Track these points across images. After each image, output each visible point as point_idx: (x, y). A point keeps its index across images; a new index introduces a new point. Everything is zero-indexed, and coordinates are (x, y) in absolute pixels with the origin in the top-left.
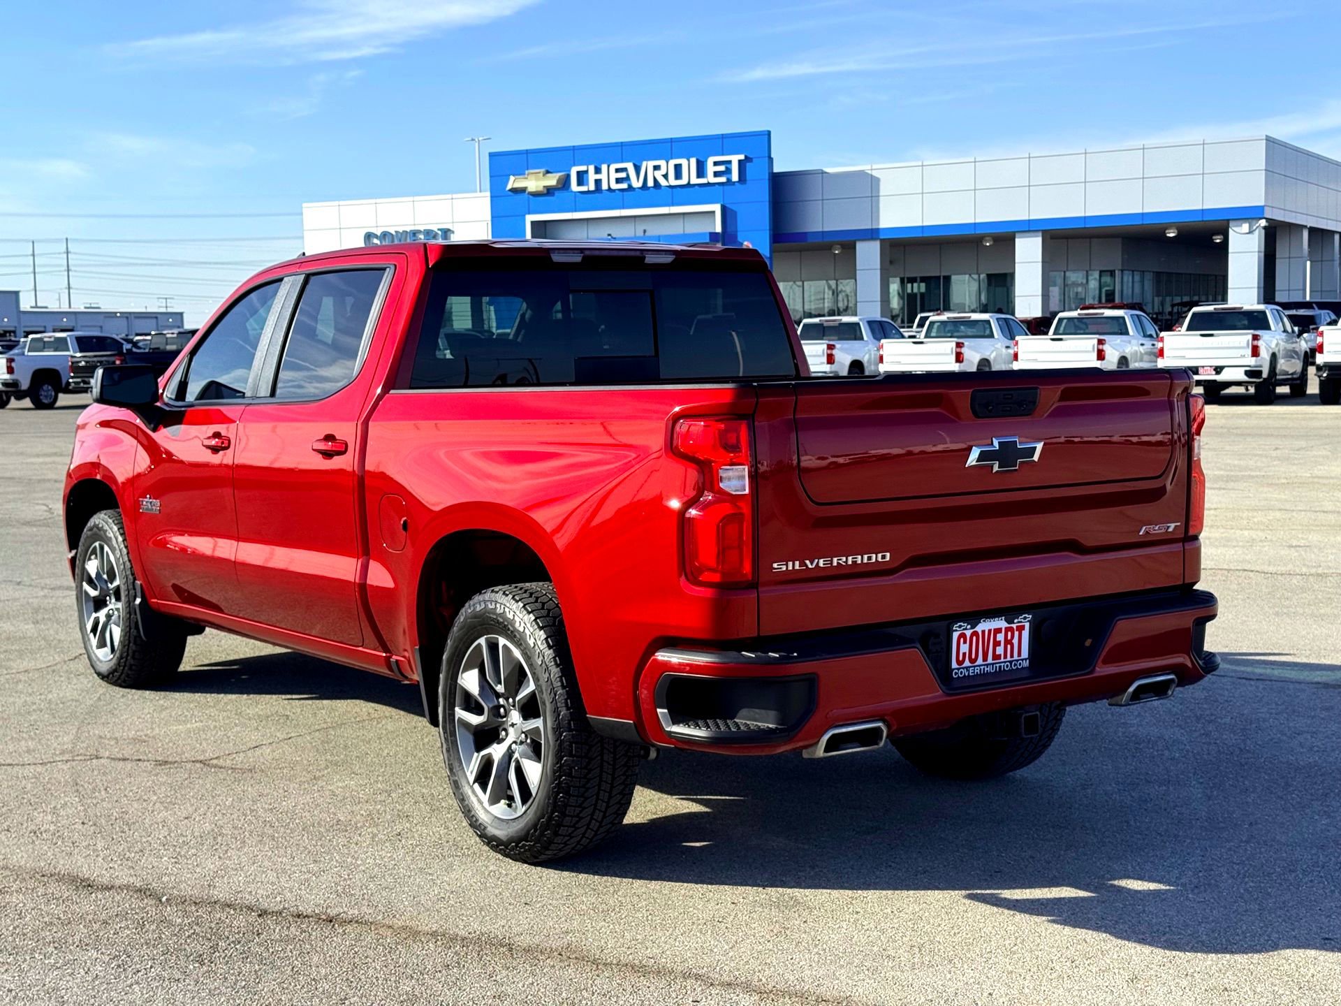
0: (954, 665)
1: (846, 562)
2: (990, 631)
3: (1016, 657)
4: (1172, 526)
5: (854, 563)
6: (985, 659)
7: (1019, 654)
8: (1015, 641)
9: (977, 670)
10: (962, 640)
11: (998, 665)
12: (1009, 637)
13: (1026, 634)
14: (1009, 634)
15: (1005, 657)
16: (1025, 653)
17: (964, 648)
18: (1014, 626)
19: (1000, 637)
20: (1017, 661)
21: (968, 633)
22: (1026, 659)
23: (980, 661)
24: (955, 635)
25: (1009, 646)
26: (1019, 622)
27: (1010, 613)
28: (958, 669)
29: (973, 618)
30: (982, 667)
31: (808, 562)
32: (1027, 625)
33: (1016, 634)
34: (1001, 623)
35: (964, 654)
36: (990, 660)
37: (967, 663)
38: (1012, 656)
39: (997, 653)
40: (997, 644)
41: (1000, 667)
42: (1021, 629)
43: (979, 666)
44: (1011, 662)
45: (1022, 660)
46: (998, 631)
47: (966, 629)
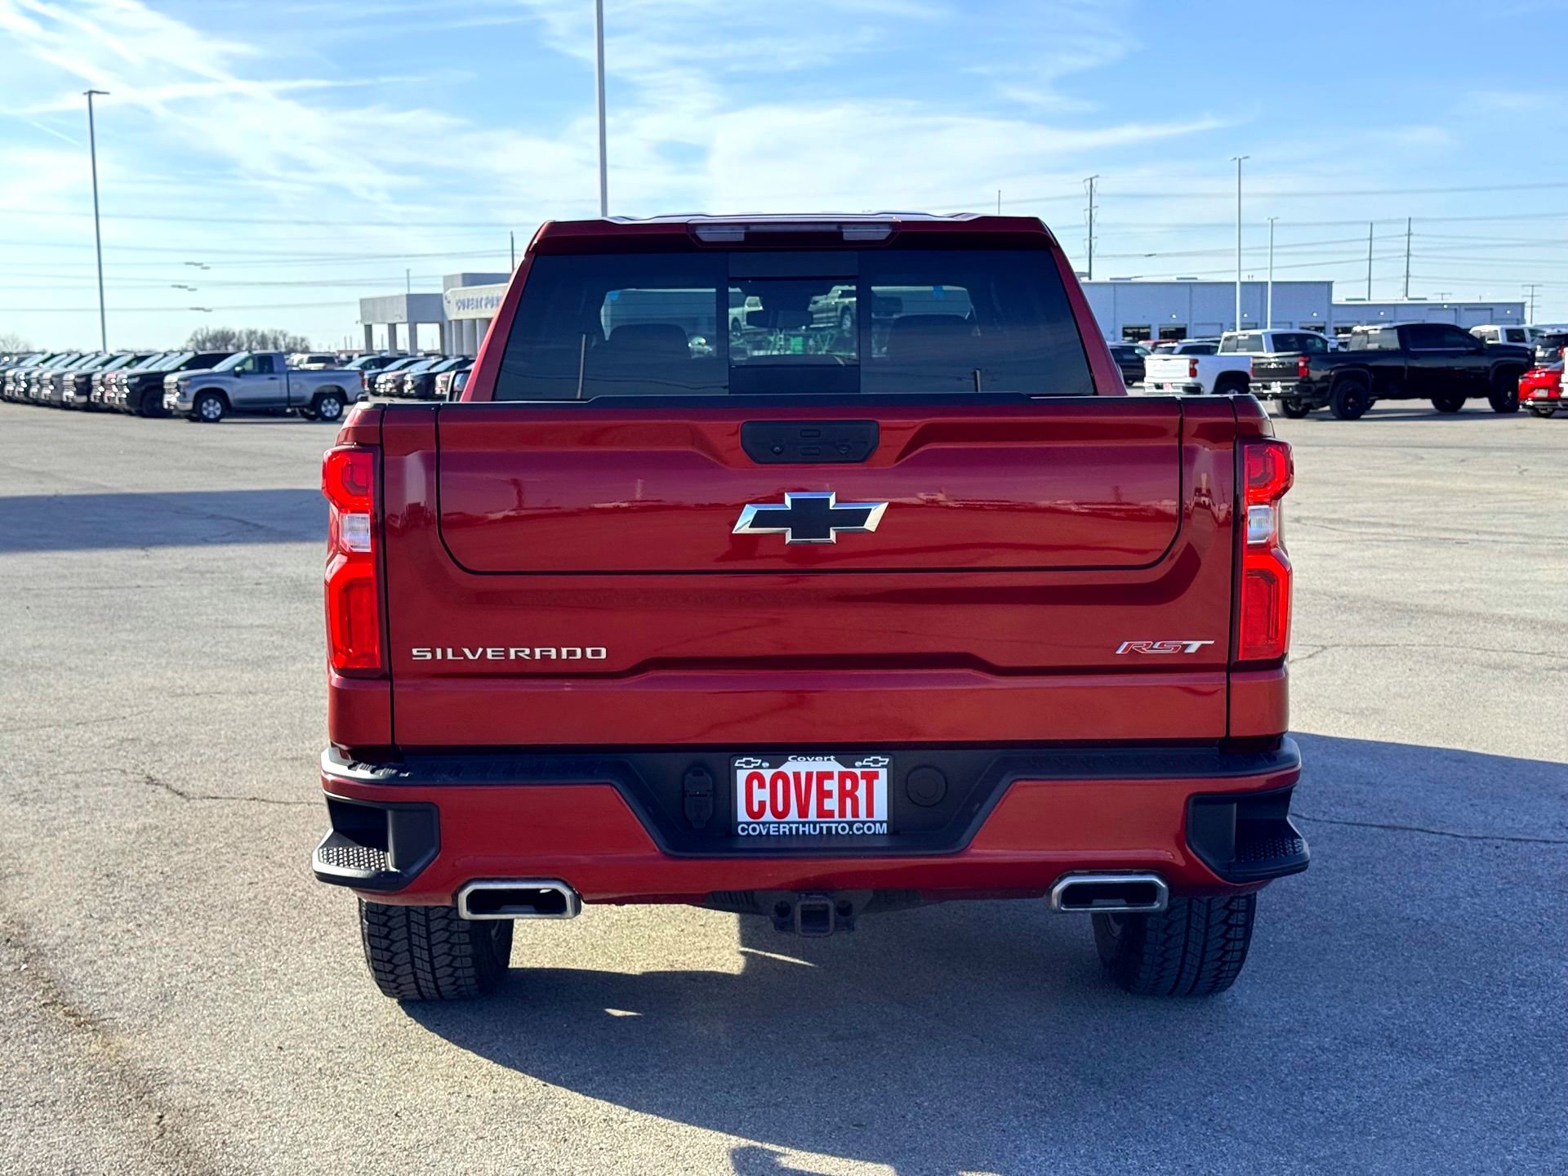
0: (742, 815)
1: (532, 654)
2: (809, 775)
3: (863, 816)
4: (1194, 646)
5: (545, 658)
6: (803, 812)
7: (870, 813)
8: (861, 793)
9: (783, 829)
10: (755, 783)
11: (824, 826)
12: (848, 787)
13: (881, 786)
14: (849, 781)
15: (842, 814)
16: (881, 811)
17: (761, 795)
18: (858, 772)
19: (831, 785)
20: (864, 823)
21: (768, 774)
22: (881, 823)
23: (793, 815)
24: (742, 776)
25: (848, 801)
26: (863, 767)
27: (846, 751)
28: (749, 824)
29: (776, 752)
30: (794, 826)
31: (466, 651)
32: (883, 774)
33: (862, 784)
34: (832, 765)
35: (762, 803)
36: (812, 815)
37: (768, 816)
38: (855, 814)
39: (826, 807)
40: (823, 794)
41: (829, 829)
42: (871, 777)
43: (788, 823)
44: (851, 824)
45: (874, 823)
46: (824, 776)
47: (760, 767)
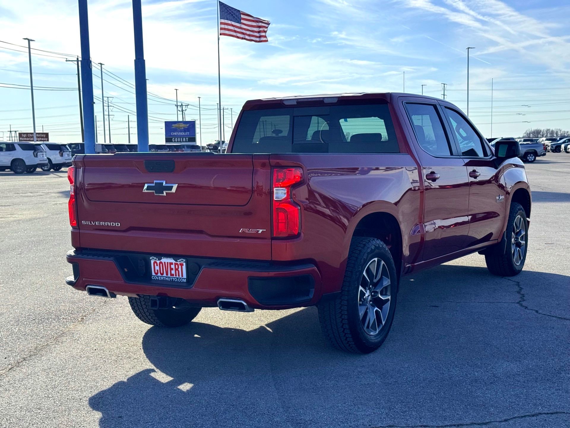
0: (153, 274)
1: (105, 224)
2: (168, 263)
3: (181, 277)
4: (260, 231)
5: (108, 225)
6: (167, 274)
7: (182, 276)
8: (180, 269)
9: (162, 278)
10: (156, 264)
11: (171, 278)
12: (177, 268)
13: (184, 267)
14: (177, 266)
15: (176, 275)
16: (185, 276)
17: (157, 268)
18: (179, 263)
19: (173, 267)
20: (180, 278)
21: (158, 262)
22: (185, 279)
23: (165, 275)
24: (152, 262)
25: (177, 271)
27: (176, 257)
28: (154, 276)
29: (160, 256)
30: (164, 278)
31: (92, 222)
32: (184, 264)
33: (180, 266)
34: (172, 260)
35: (157, 270)
36: (169, 275)
37: (159, 274)
38: (179, 276)
39: (172, 273)
40: (171, 269)
41: (172, 279)
42: (182, 265)
43: (163, 277)
44: (177, 278)
45: (183, 278)
46: (171, 264)
47: (156, 260)
